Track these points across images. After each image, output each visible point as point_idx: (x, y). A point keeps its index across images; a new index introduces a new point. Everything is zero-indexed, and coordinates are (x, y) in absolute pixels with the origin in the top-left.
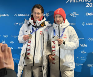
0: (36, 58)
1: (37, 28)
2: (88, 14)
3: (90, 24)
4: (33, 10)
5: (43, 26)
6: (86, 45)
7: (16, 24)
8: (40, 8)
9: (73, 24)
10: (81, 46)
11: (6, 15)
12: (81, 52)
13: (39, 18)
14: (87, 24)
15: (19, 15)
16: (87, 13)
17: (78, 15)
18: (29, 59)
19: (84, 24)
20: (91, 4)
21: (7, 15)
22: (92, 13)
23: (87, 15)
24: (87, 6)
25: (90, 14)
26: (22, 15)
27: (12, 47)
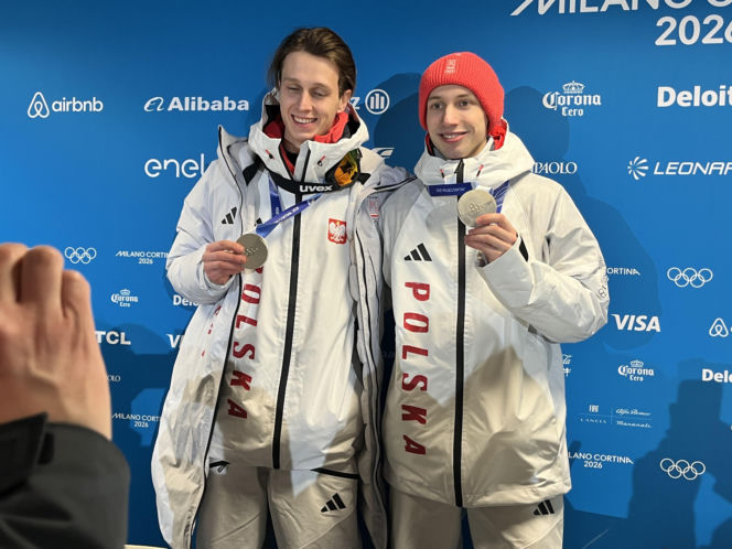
0: (296, 410)
1: (305, 198)
2: (667, 96)
3: (686, 168)
4: (278, 65)
5: (350, 186)
6: (655, 319)
7: (154, 167)
8: (333, 55)
9: (560, 167)
10: (621, 326)
11: (83, 106)
12: (622, 371)
13: (323, 121)
14: (662, 168)
15: (175, 104)
16: (662, 90)
17: (596, 100)
18: (243, 414)
19: (638, 168)
20: (690, 26)
21: (95, 105)
22: (697, 89)
23: (661, 103)
24: (661, 41)
25: (683, 99)
26: (200, 104)
27: (123, 334)
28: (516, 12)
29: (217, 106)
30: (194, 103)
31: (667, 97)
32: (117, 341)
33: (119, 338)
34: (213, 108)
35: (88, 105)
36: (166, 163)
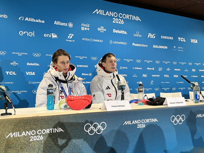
7: (22, 33)
9: (100, 41)
14: (114, 42)
15: (27, 19)
19: (111, 42)
20: (117, 20)
21: (5, 16)
22: (118, 30)
26: (33, 20)
27: (14, 72)
28: (94, 13)
29: (37, 21)
30: (31, 20)
31: (115, 31)
32: (12, 74)
33: (13, 73)
34: (36, 21)
35: (3, 16)
36: (25, 32)
